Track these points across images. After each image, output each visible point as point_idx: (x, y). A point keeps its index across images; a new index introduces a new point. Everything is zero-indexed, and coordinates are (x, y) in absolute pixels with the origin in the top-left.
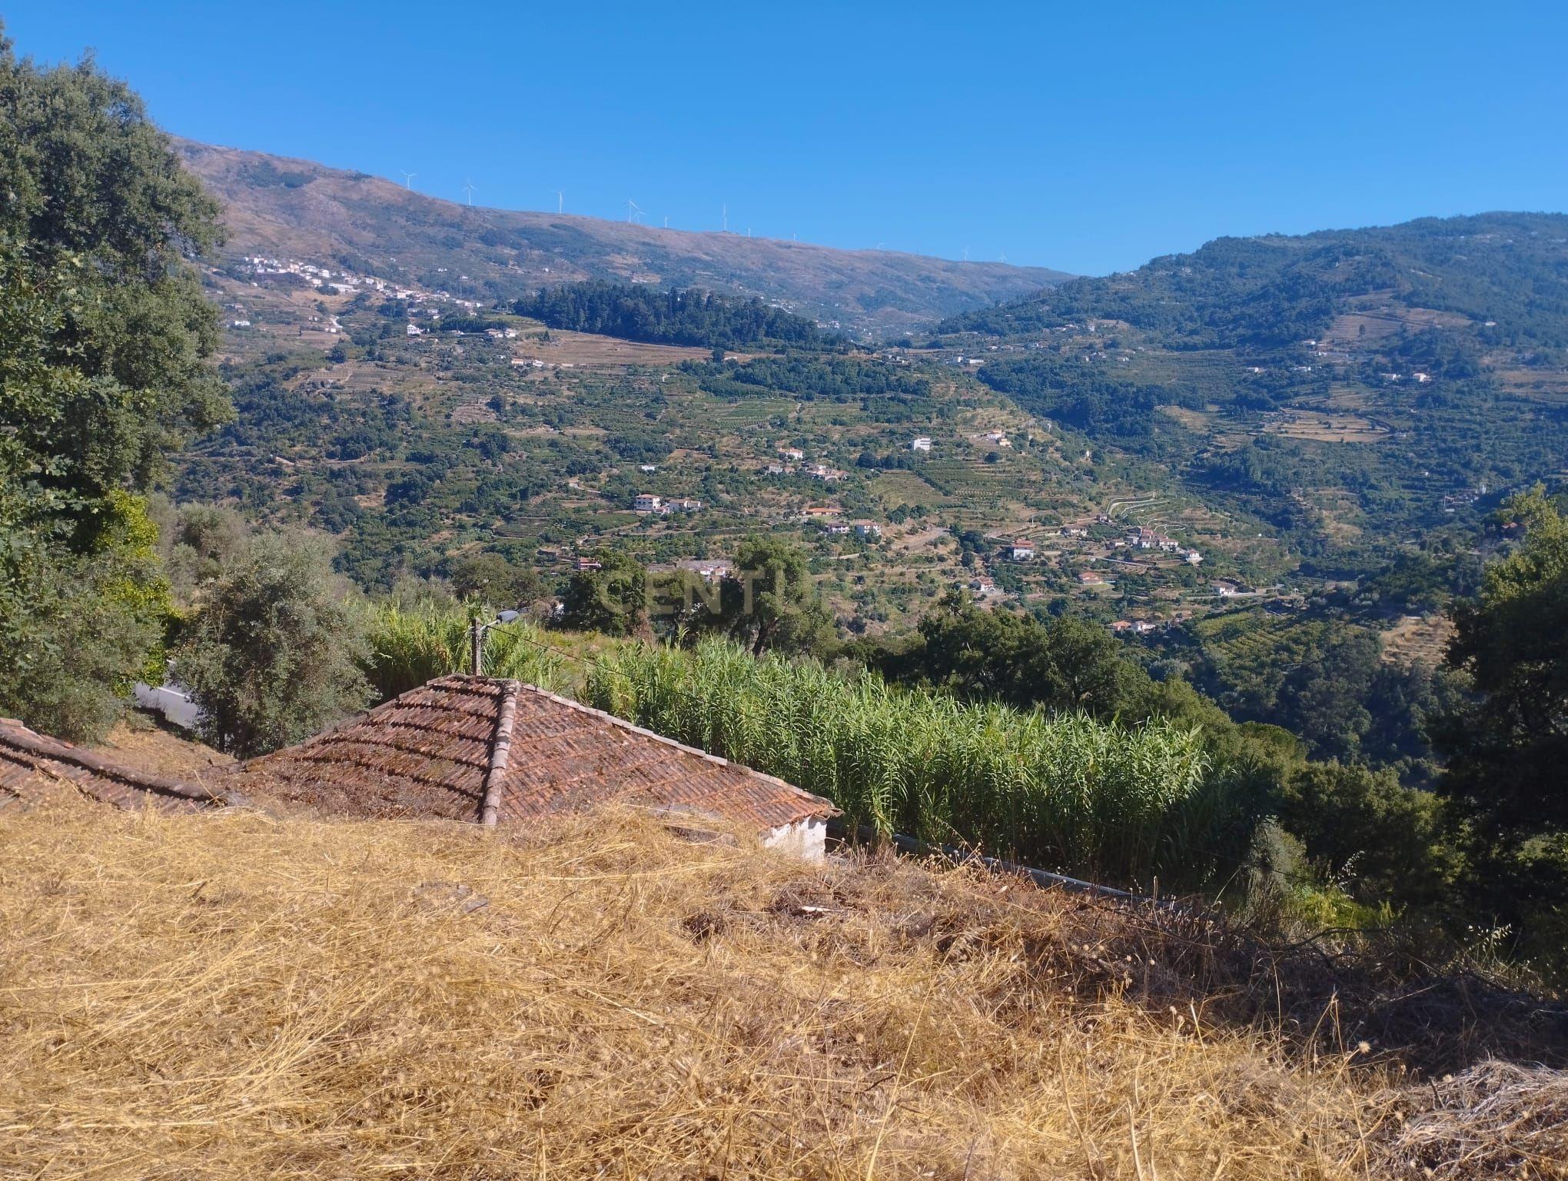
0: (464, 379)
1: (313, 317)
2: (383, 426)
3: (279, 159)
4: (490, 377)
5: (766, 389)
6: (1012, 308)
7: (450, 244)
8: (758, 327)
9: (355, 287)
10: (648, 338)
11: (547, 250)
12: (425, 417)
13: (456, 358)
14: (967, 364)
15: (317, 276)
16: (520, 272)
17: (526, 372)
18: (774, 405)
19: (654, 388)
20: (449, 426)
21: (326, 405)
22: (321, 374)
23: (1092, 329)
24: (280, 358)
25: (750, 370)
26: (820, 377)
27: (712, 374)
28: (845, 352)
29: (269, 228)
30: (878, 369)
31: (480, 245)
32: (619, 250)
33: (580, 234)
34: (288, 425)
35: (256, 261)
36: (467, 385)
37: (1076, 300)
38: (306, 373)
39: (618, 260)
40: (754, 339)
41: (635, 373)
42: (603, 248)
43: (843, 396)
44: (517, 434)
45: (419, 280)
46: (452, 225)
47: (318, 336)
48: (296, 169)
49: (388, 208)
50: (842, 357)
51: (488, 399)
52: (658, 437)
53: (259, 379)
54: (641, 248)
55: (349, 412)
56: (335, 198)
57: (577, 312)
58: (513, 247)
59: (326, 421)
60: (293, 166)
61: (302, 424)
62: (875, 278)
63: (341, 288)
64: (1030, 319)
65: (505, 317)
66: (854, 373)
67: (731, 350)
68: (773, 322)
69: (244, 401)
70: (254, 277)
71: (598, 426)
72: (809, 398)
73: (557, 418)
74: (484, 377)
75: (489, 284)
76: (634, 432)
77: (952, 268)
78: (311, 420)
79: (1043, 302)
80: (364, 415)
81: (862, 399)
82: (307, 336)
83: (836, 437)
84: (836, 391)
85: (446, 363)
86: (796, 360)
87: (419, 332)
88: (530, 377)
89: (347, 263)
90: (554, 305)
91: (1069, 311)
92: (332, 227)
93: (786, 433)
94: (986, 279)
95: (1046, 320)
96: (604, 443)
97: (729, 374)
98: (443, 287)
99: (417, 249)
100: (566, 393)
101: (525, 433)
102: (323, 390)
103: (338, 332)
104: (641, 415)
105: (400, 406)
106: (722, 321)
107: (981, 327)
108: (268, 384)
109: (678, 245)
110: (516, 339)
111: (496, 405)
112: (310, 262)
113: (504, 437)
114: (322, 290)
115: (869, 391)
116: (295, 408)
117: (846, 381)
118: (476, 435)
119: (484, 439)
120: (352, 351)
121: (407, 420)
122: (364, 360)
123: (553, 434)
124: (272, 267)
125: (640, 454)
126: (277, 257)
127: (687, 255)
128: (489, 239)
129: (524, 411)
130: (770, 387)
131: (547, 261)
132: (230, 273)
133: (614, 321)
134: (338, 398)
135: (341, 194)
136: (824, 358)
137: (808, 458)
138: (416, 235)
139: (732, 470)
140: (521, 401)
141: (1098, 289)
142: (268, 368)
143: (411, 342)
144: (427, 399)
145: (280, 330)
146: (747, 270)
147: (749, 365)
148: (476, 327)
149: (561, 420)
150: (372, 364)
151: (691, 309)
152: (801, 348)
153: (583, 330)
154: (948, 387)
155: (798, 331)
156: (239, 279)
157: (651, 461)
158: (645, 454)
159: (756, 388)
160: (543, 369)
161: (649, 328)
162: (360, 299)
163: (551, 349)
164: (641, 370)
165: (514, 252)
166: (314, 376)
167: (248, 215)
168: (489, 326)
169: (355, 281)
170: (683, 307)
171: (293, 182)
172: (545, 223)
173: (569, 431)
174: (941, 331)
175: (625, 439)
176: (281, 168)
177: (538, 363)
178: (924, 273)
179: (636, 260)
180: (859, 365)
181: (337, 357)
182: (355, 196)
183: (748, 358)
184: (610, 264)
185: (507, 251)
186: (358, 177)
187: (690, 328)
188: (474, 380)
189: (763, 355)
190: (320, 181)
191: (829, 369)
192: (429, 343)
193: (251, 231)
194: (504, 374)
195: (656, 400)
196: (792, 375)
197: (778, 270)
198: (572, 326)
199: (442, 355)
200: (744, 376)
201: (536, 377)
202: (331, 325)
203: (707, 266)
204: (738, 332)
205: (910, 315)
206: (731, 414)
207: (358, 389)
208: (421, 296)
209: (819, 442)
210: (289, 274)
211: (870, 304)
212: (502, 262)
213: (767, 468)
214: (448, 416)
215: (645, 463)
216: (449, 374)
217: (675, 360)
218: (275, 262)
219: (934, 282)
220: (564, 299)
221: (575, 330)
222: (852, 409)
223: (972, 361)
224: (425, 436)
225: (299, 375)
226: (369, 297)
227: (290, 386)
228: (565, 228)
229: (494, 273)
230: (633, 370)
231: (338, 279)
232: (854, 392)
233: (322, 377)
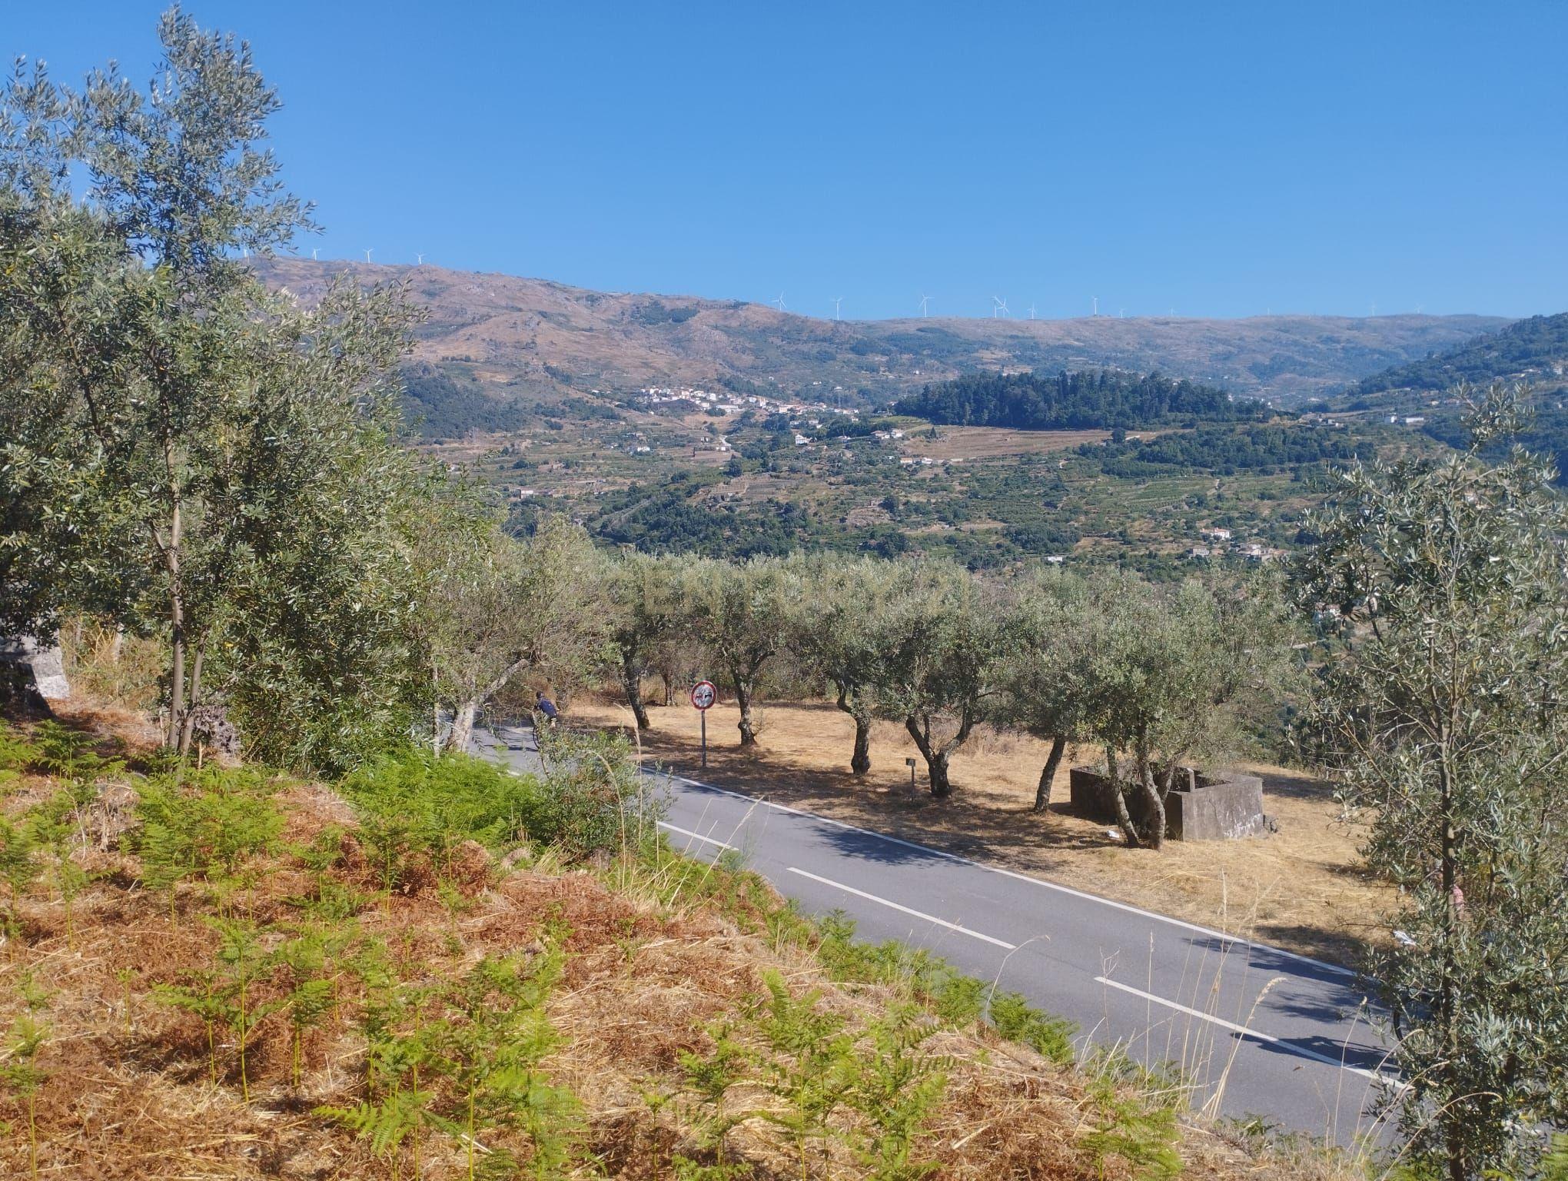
0: (855, 483)
1: (704, 436)
2: (781, 534)
3: (666, 297)
4: (880, 478)
5: (1178, 467)
6: (1449, 357)
7: (824, 357)
8: (1161, 402)
9: (740, 407)
10: (1040, 425)
11: (917, 353)
12: (820, 523)
13: (846, 463)
14: (1404, 424)
15: (705, 399)
16: (891, 377)
17: (915, 470)
18: (1188, 484)
19: (1052, 476)
20: (844, 529)
21: (727, 517)
22: (720, 489)
23: (1559, 371)
24: (683, 476)
25: (1156, 448)
26: (1239, 450)
27: (1113, 456)
28: (1264, 420)
29: (661, 360)
30: (1308, 435)
31: (851, 356)
32: (987, 345)
33: (946, 334)
34: (693, 539)
35: (652, 391)
36: (859, 488)
37: (1531, 341)
38: (706, 489)
39: (987, 355)
40: (1157, 415)
41: (1029, 461)
42: (969, 346)
43: (1269, 467)
44: (913, 533)
45: (797, 395)
46: (824, 340)
47: (710, 455)
48: (681, 305)
49: (764, 331)
50: (1261, 426)
51: (881, 499)
52: (1063, 526)
53: (666, 498)
54: (1009, 341)
55: (748, 522)
56: (716, 328)
57: (962, 406)
58: (883, 353)
59: (728, 533)
60: (678, 303)
61: (705, 538)
62: (1268, 345)
63: (727, 408)
64: (1476, 367)
65: (887, 417)
66: (1278, 442)
67: (1132, 429)
68: (1179, 395)
69: (652, 520)
70: (650, 406)
71: (995, 519)
72: (1229, 473)
73: (951, 514)
74: (875, 479)
75: (862, 392)
76: (1035, 523)
77: (1359, 325)
78: (714, 533)
79: (1489, 348)
80: (763, 524)
81: (1291, 469)
82: (701, 456)
83: (1266, 512)
84: (1260, 463)
85: (836, 467)
86: (1208, 433)
87: (806, 441)
88: (920, 476)
89: (730, 385)
90: (937, 402)
91: (1525, 354)
92: (715, 354)
93: (1206, 512)
94: (1401, 333)
95: (1496, 366)
96: (1004, 536)
97: (1135, 453)
98: (819, 399)
99: (793, 366)
100: (958, 488)
101: (919, 532)
102: (723, 503)
103: (727, 450)
104: (1040, 504)
105: (796, 513)
106: (1120, 400)
107: (1415, 381)
108: (673, 502)
109: (1047, 334)
110: (903, 438)
111: (889, 505)
112: (699, 387)
113: (902, 537)
114: (709, 413)
115: (1299, 459)
116: (699, 523)
117: (1270, 451)
118: (872, 536)
119: (881, 540)
120: (747, 464)
121: (804, 527)
122: (759, 472)
123: (949, 530)
124: (666, 395)
125: (1045, 545)
126: (669, 386)
127: (1058, 343)
128: (860, 349)
129: (917, 509)
130: (1182, 464)
131: (917, 363)
132: (630, 405)
133: (1002, 411)
134: (738, 510)
135: (721, 323)
136: (1240, 428)
137: (1237, 538)
138: (792, 353)
139: (1150, 556)
140: (914, 499)
141: (1559, 327)
142: (672, 487)
143: (802, 451)
144: (821, 504)
145: (677, 452)
146: (1122, 352)
147: (1155, 443)
148: (863, 431)
149: (956, 516)
150: (767, 475)
151: (1084, 391)
152: (1212, 420)
153: (970, 424)
154: (1398, 448)
155: (1208, 403)
156: (638, 409)
157: (1057, 552)
158: (1050, 545)
159: (1166, 466)
160: (932, 466)
161: (1040, 415)
162: (746, 416)
163: (939, 445)
164: (1034, 458)
165: (885, 359)
166: (714, 491)
167: (642, 352)
168: (875, 428)
169: (740, 401)
170: (1074, 389)
171: (679, 317)
172: (912, 329)
173: (966, 526)
174: (1364, 391)
175: (1027, 531)
176: (668, 306)
177: (927, 461)
178: (1325, 334)
179: (1005, 354)
180: (1283, 432)
181: (733, 471)
182: (734, 324)
183: (1152, 436)
184: (980, 361)
185: (879, 358)
186: (736, 306)
187: (1085, 410)
188: (865, 482)
189: (1170, 432)
190: (703, 313)
191: (1248, 439)
192: (819, 450)
193: (646, 365)
194: (895, 474)
195: (1055, 488)
196: (1206, 449)
197: (1156, 348)
198: (959, 421)
199: (832, 460)
200: (1149, 454)
201: (927, 474)
202: (721, 444)
203: (1079, 351)
204: (1139, 410)
205: (1312, 380)
206: (1141, 497)
207: (755, 500)
208: (801, 409)
209: (1246, 519)
210: (681, 401)
211: (1264, 372)
212: (873, 369)
213: (1190, 551)
214: (843, 520)
215: (1051, 554)
216: (840, 479)
217: (1070, 445)
218: (668, 391)
219: (1338, 342)
220: (948, 395)
221: (961, 424)
222: (1281, 481)
223: (1409, 420)
224: (821, 541)
225: (700, 492)
226: (754, 414)
227: (693, 502)
228: (932, 330)
229: (866, 381)
230: (1027, 459)
231: (725, 401)
232: (1281, 462)
233: (722, 492)
